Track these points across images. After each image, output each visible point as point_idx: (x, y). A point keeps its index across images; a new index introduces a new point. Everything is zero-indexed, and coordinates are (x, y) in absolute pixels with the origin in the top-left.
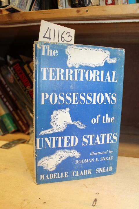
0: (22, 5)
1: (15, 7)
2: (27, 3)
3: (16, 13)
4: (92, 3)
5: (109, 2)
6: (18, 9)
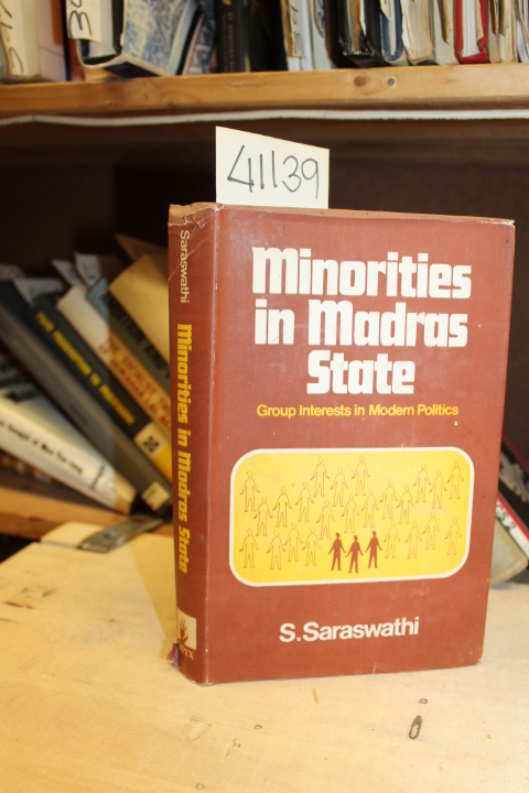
0: (157, 50)
2: (172, 37)
3: (140, 80)
4: (407, 53)
5: (470, 49)
6: (147, 66)
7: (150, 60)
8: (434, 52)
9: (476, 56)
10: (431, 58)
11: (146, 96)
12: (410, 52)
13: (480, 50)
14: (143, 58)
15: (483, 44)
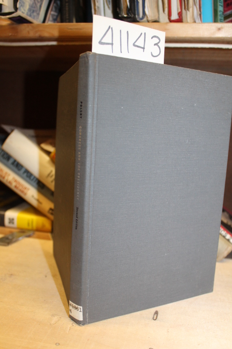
0: (33, 11)
1: (24, 16)
2: (41, 6)
3: (25, 25)
4: (147, 17)
5: (175, 16)
6: (29, 18)
7: (30, 16)
8: (159, 17)
9: (177, 19)
10: (157, 20)
11: (28, 32)
12: (148, 17)
13: (179, 17)
14: (27, 14)
15: (180, 14)
